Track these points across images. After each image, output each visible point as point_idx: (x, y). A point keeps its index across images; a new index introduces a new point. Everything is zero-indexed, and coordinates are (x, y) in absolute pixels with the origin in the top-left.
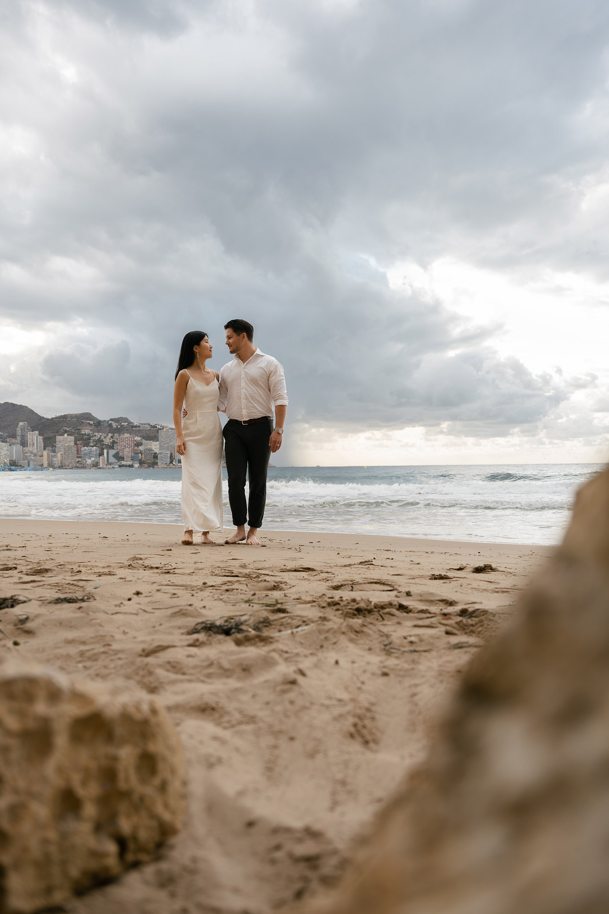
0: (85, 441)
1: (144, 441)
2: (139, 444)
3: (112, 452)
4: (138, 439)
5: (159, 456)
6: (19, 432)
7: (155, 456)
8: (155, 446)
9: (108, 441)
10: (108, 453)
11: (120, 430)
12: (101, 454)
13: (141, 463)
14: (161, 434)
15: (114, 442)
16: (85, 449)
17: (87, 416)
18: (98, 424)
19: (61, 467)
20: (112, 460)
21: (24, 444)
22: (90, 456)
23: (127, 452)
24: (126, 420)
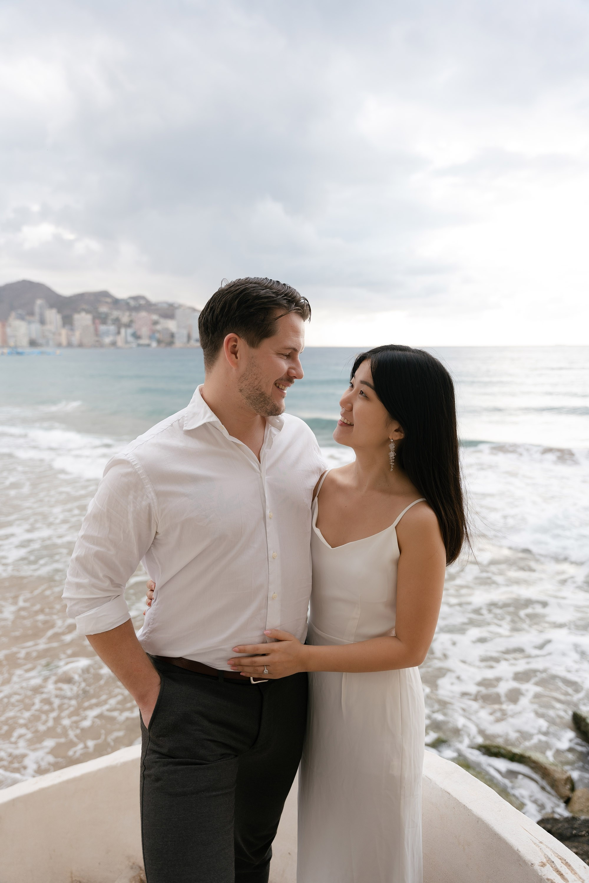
0: (102, 319)
1: (162, 321)
2: (156, 323)
3: (130, 331)
4: (155, 317)
5: (177, 336)
6: (37, 310)
7: (172, 336)
8: (171, 325)
9: (125, 319)
10: (126, 333)
11: (137, 309)
12: (119, 333)
13: (159, 342)
14: (178, 313)
15: (131, 322)
16: (102, 328)
17: (105, 294)
18: (116, 302)
19: (81, 345)
20: (130, 339)
21: (42, 322)
22: (107, 333)
23: (144, 331)
24: (143, 298)
